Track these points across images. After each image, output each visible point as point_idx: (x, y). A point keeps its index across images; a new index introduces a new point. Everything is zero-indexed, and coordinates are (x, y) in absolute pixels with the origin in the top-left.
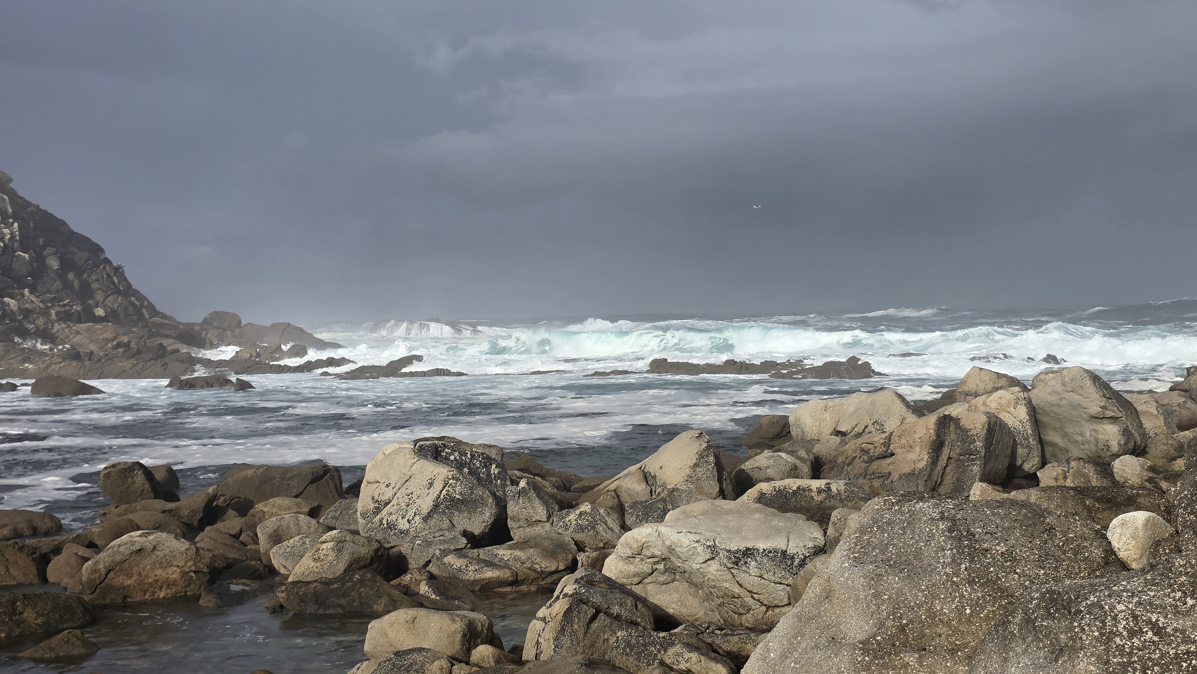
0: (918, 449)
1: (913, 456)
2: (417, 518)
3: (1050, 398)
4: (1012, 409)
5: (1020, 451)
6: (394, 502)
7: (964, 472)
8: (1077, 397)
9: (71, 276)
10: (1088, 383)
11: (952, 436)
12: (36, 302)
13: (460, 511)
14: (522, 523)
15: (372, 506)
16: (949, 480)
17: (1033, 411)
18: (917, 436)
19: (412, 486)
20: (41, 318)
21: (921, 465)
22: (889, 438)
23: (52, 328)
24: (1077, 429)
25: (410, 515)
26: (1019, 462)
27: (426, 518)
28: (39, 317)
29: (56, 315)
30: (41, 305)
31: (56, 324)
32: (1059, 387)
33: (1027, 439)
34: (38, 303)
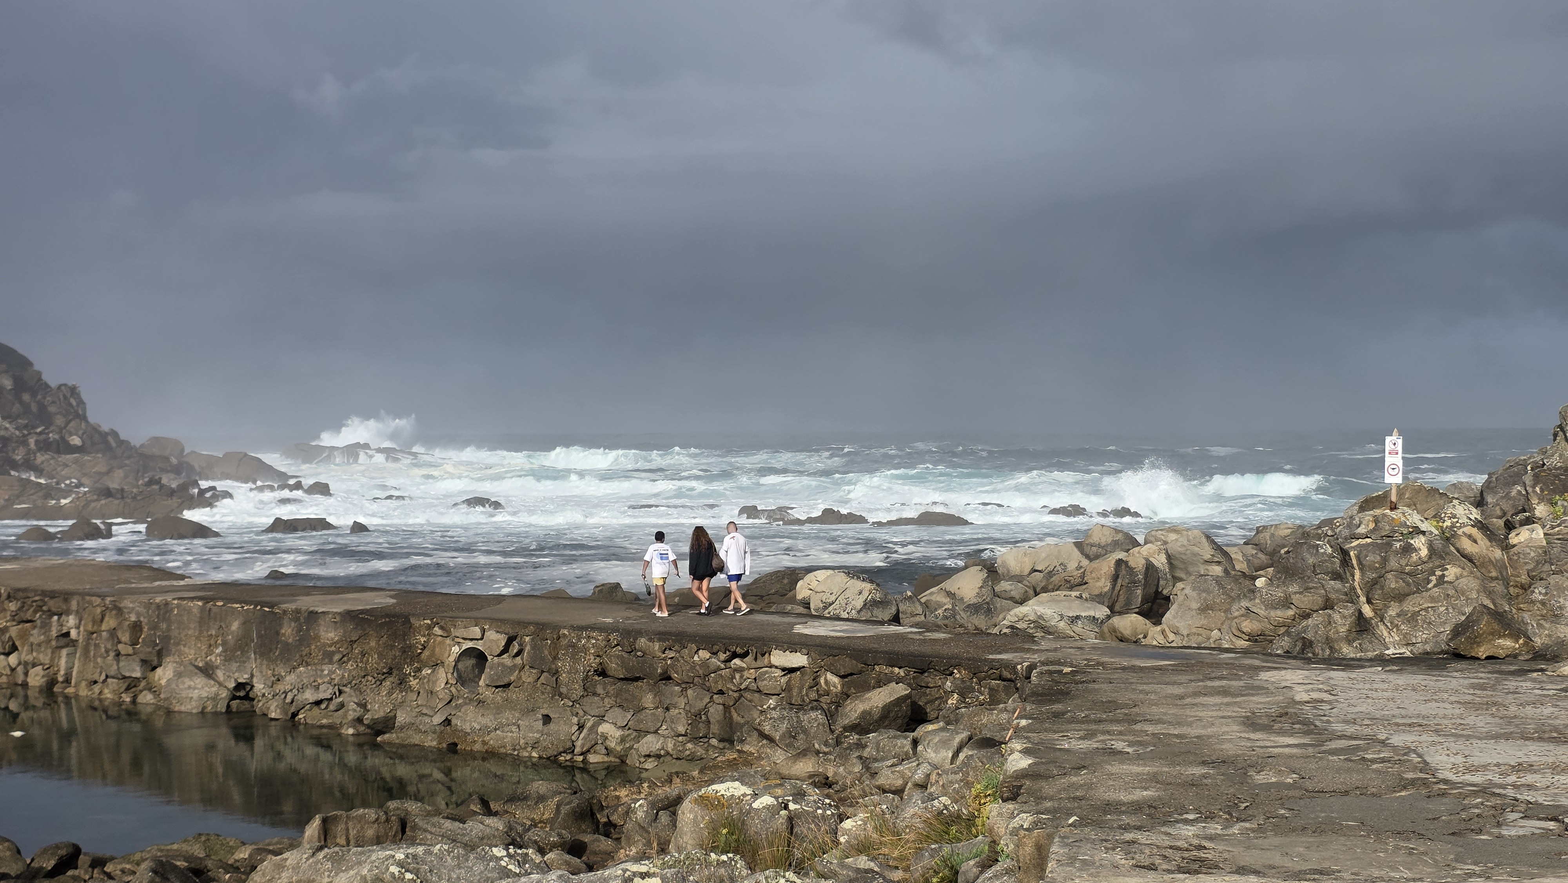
0: (1103, 580)
1: (1100, 584)
2: (853, 611)
3: (1180, 549)
4: (1156, 556)
5: (1162, 582)
6: (837, 602)
7: (1131, 594)
8: (1196, 549)
9: (26, 397)
10: (1204, 540)
11: (1123, 572)
12: (11, 429)
13: (878, 608)
14: (908, 615)
15: (822, 605)
16: (1122, 598)
17: (1169, 557)
18: (1102, 572)
19: (848, 594)
20: (21, 448)
21: (1106, 589)
22: (1084, 573)
23: (35, 459)
24: (1196, 569)
25: (849, 610)
26: (1160, 590)
27: (859, 612)
28: (18, 447)
29: (36, 445)
30: (17, 433)
31: (38, 455)
32: (1186, 543)
33: (1166, 575)
34: (13, 430)
